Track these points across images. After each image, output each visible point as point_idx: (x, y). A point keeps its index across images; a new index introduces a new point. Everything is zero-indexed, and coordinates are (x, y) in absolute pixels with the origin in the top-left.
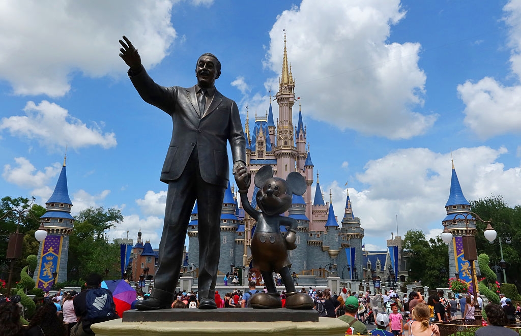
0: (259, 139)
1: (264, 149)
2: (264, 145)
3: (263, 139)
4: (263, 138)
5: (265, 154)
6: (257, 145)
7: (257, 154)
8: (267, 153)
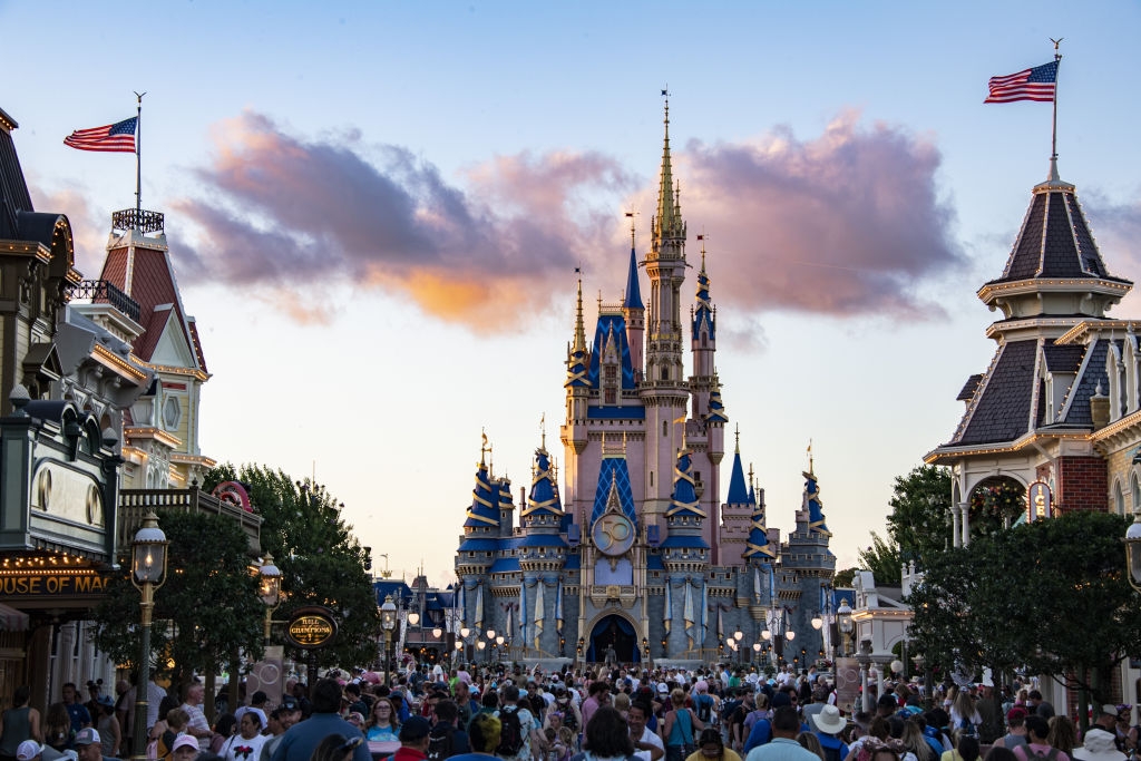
0: (607, 360)
1: (619, 384)
2: (619, 374)
3: (615, 360)
4: (615, 357)
5: (619, 394)
6: (603, 373)
7: (602, 394)
8: (624, 393)
